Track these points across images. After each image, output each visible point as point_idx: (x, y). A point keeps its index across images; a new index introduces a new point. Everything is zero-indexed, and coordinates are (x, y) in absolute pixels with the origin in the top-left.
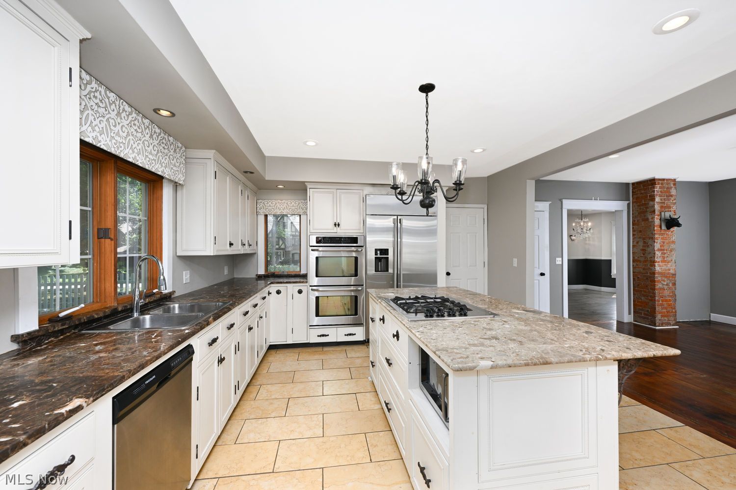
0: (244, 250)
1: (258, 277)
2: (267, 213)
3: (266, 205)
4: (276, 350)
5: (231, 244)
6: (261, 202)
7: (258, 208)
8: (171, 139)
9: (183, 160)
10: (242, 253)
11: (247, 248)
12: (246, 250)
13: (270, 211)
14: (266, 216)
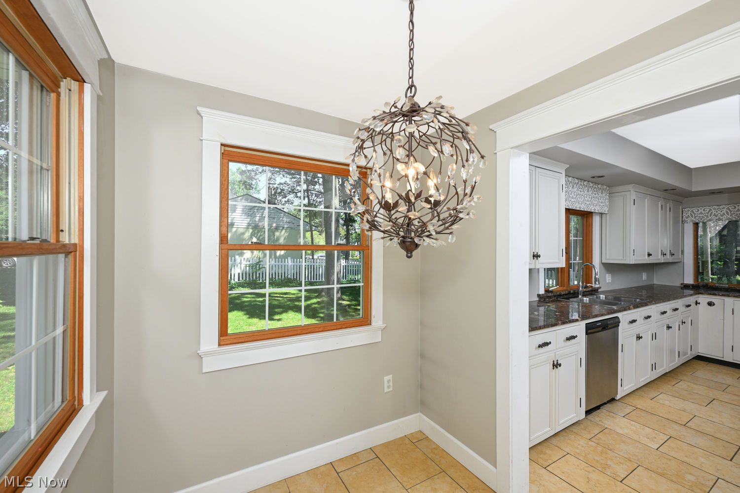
0: (664, 259)
1: (684, 286)
2: (697, 221)
3: (695, 212)
4: (708, 363)
5: (649, 255)
6: (689, 211)
7: (684, 217)
8: (599, 186)
9: (607, 196)
10: (663, 262)
11: (668, 257)
12: (668, 259)
13: (701, 219)
14: (696, 225)
